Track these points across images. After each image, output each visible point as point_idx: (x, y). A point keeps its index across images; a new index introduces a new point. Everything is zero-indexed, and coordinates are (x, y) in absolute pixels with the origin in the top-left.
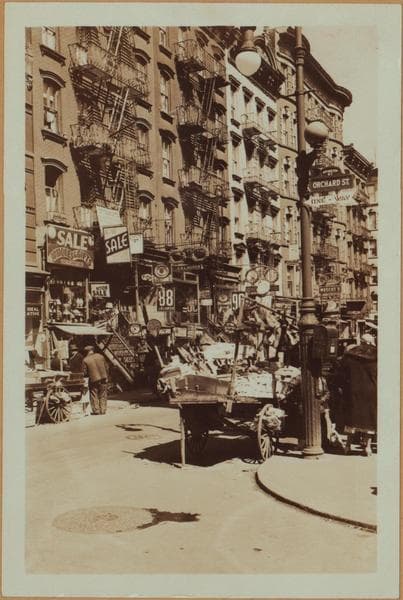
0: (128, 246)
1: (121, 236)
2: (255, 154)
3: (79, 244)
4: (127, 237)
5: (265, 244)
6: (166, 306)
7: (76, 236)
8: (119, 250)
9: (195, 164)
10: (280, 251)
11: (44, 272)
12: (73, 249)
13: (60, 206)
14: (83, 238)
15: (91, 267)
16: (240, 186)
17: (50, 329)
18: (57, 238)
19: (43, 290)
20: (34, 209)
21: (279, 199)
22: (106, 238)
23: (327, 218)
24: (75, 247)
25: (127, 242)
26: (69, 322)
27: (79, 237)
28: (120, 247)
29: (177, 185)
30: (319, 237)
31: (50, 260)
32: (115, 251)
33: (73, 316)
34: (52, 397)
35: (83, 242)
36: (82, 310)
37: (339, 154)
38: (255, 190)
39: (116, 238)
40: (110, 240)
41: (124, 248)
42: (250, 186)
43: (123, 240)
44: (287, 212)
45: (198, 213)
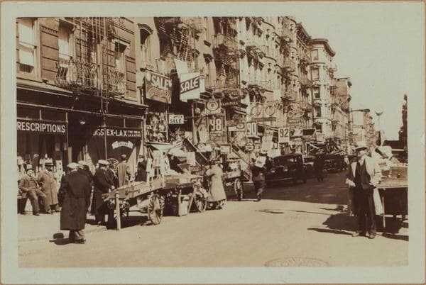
0: (199, 87)
1: (193, 79)
2: (251, 27)
3: (163, 85)
4: (198, 80)
5: (257, 89)
6: (216, 130)
7: (162, 79)
8: (190, 90)
9: (221, 32)
10: (265, 94)
11: (143, 105)
12: (160, 89)
13: (148, 58)
14: (166, 81)
15: (170, 102)
16: (244, 48)
17: (148, 147)
18: (151, 81)
19: (143, 118)
20: (134, 59)
21: (264, 58)
22: (181, 81)
23: (288, 72)
24: (161, 87)
25: (198, 84)
26: (157, 142)
27: (164, 80)
28: (192, 87)
29: (212, 46)
30: (284, 85)
31: (148, 97)
32: (188, 91)
33: (159, 138)
34: (198, 193)
35: (166, 84)
36: (164, 134)
37: (294, 29)
38: (252, 52)
39: (189, 81)
40: (184, 83)
41: (195, 88)
42: (249, 48)
43: (195, 82)
44: (268, 67)
45: (223, 66)
